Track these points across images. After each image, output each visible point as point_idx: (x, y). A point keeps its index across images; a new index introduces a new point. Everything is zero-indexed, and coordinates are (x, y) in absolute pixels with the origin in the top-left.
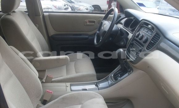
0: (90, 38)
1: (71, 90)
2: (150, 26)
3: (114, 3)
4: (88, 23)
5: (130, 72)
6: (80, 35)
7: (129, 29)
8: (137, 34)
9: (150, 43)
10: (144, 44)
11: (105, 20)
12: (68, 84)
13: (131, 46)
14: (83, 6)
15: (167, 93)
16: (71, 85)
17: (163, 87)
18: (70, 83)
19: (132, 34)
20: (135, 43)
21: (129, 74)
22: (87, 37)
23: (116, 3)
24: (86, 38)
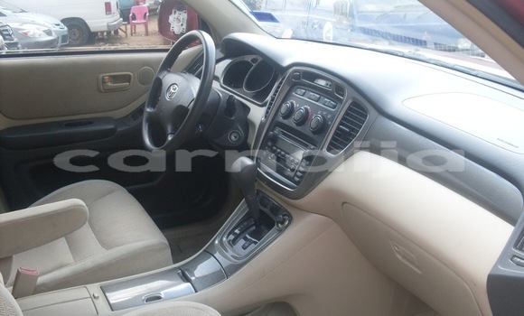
0: (119, 129)
1: (112, 307)
2: (322, 83)
3: (177, 15)
4: (109, 84)
5: (282, 223)
6: (90, 122)
7: (245, 94)
8: (283, 109)
9: (339, 133)
10: (314, 137)
11: (169, 72)
12: (94, 288)
13: (269, 143)
14: (33, 23)
15: (419, 272)
16: (104, 290)
17: (399, 257)
18: (97, 285)
19: (264, 109)
20: (281, 136)
21: (281, 231)
22: (112, 127)
23: (184, 16)
24: (108, 130)
